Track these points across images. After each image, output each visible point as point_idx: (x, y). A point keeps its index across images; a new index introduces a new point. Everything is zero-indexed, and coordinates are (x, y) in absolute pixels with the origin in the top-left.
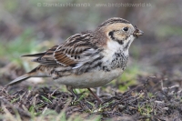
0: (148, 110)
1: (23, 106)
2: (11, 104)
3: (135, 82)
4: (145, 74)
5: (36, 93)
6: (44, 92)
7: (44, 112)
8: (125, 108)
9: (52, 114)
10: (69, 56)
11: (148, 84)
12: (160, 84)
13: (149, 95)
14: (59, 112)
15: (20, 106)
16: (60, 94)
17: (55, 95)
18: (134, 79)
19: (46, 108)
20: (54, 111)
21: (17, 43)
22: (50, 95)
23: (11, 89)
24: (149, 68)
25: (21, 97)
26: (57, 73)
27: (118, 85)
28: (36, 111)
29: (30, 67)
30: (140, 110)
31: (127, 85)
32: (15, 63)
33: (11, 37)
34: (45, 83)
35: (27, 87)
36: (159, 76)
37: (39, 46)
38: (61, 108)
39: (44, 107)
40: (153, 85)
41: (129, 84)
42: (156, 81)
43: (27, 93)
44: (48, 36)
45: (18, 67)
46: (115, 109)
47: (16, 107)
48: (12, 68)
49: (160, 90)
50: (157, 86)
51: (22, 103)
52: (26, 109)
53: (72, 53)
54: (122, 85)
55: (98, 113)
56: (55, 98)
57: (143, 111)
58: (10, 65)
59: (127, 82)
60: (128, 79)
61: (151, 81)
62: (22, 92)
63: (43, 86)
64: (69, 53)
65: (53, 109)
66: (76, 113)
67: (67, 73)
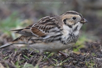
0: (92, 64)
1: (12, 61)
2: (4, 60)
3: (83, 46)
4: (90, 41)
5: (20, 53)
6: (25, 52)
7: (25, 65)
8: (77, 63)
9: (30, 67)
10: (42, 30)
11: (92, 47)
12: (99, 47)
13: (93, 54)
14: (34, 65)
15: (10, 62)
16: (35, 54)
17: (32, 54)
18: (83, 44)
19: (26, 63)
20: (31, 65)
21: (7, 21)
22: (29, 55)
23: (4, 51)
24: (92, 37)
25: (10, 55)
26: (33, 40)
27: (73, 48)
28: (20, 65)
29: (16, 36)
30: (87, 64)
31: (79, 48)
32: (6, 33)
33: (4, 17)
34: (26, 47)
35: (14, 49)
36: (99, 42)
37: (22, 23)
38: (36, 63)
39: (25, 62)
40: (95, 48)
41: (80, 47)
42: (97, 46)
43: (14, 53)
44: (27, 16)
45: (8, 36)
46: (70, 64)
47: (7, 62)
48: (5, 37)
49: (100, 51)
50: (98, 49)
51: (11, 60)
52: (13, 64)
53: (44, 29)
54: (75, 48)
55: (60, 66)
56: (32, 56)
57: (89, 65)
58: (3, 35)
59: (79, 46)
60: (79, 44)
61: (93, 45)
62: (11, 53)
63: (24, 49)
64: (42, 29)
65: (31, 63)
66: (46, 66)
67: (39, 41)
